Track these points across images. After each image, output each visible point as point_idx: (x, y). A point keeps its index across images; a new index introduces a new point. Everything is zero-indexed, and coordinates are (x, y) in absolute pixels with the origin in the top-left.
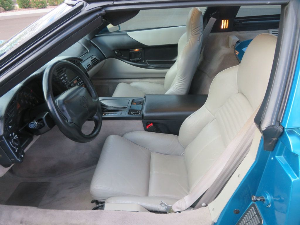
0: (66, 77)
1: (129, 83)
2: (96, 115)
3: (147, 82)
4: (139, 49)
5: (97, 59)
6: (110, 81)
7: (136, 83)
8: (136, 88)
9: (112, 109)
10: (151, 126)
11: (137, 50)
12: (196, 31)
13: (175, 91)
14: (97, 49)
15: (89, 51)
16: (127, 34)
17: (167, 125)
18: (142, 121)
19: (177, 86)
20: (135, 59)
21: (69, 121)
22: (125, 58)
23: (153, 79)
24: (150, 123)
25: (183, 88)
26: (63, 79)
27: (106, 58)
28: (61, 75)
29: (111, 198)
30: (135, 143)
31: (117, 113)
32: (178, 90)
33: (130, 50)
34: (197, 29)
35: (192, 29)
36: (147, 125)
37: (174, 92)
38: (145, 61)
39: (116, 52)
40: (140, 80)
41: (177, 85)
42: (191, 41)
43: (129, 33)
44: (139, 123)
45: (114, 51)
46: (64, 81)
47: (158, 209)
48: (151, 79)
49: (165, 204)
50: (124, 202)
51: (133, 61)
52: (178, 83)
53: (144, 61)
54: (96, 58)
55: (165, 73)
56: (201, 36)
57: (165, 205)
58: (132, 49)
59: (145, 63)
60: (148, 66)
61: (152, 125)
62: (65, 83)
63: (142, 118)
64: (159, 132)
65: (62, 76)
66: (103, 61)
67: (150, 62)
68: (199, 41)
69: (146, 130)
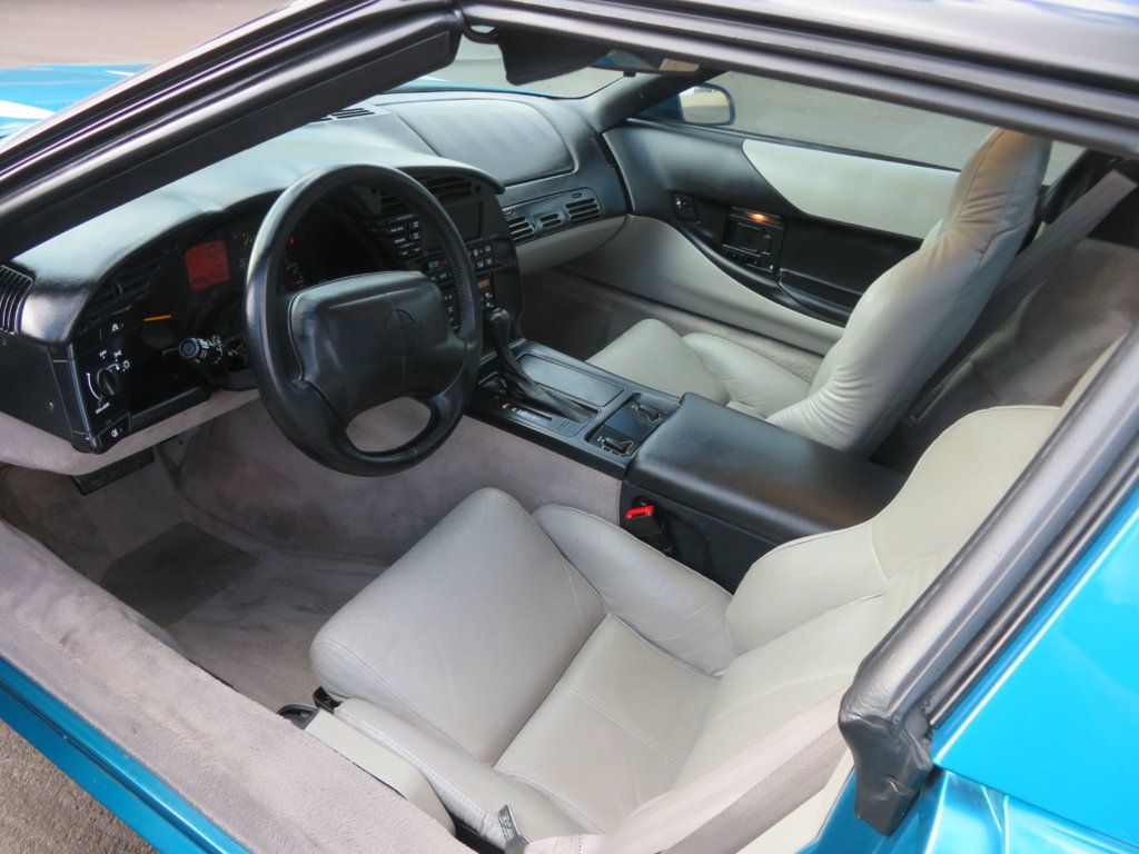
0: (416, 230)
1: (682, 331)
2: (446, 395)
3: (755, 351)
4: (773, 219)
5: (595, 206)
7: (711, 343)
8: (701, 359)
10: (644, 514)
11: (759, 217)
12: (984, 208)
13: (807, 420)
14: (612, 170)
15: (577, 169)
16: (739, 147)
18: (621, 483)
19: (821, 402)
20: (743, 250)
21: (307, 378)
22: (708, 234)
23: (783, 348)
24: (649, 503)
26: (398, 235)
27: (633, 214)
28: (399, 219)
29: (361, 701)
30: (563, 552)
31: (550, 419)
33: (735, 208)
34: (988, 200)
35: (970, 197)
36: (636, 503)
37: (804, 422)
38: (776, 269)
39: (679, 203)
40: (735, 335)
41: (823, 398)
42: (946, 245)
43: (748, 145)
44: (610, 486)
45: (673, 194)
46: (403, 243)
47: (482, 827)
48: (776, 345)
49: (511, 821)
51: (729, 256)
52: (831, 395)
53: (771, 267)
54: (592, 200)
56: (1000, 233)
57: (512, 827)
58: (742, 209)
59: (774, 276)
60: (779, 291)
61: (648, 511)
62: (404, 250)
63: (628, 474)
65: (400, 224)
66: (619, 221)
67: (790, 280)
68: (983, 252)
69: (624, 524)
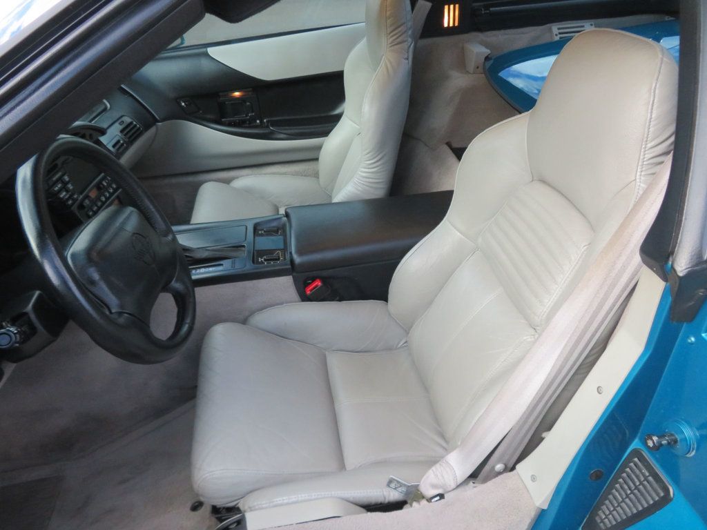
0: (68, 183)
1: (227, 181)
2: (177, 281)
3: (274, 174)
4: (245, 92)
5: (135, 126)
6: (174, 180)
7: (246, 180)
8: (248, 191)
9: (205, 255)
10: (317, 286)
11: (237, 94)
12: (399, 34)
13: (359, 190)
14: (131, 99)
15: (108, 105)
16: (207, 55)
17: (356, 279)
18: (291, 277)
19: (364, 177)
20: (236, 118)
21: (113, 311)
22: (209, 116)
23: (287, 166)
24: (314, 279)
25: (381, 181)
26: (60, 191)
27: (159, 122)
28: (54, 179)
30: (280, 335)
31: (222, 265)
32: (367, 186)
33: (221, 94)
34: (400, 29)
35: (389, 30)
36: (306, 285)
37: (359, 193)
38: (261, 122)
39: (183, 104)
40: (256, 171)
41: (364, 175)
42: (389, 60)
43: (211, 51)
44: (284, 285)
45: (177, 100)
46: (65, 196)
47: (385, 498)
48: (282, 165)
49: (398, 482)
50: (293, 498)
51: (229, 125)
52: (367, 170)
53: (258, 121)
54: (131, 123)
55: (319, 148)
56: (410, 46)
57: (401, 485)
58: (226, 93)
59: (261, 126)
60: (272, 132)
61: (319, 283)
62: (68, 199)
63: (292, 269)
64: (338, 298)
65: (57, 181)
66: (153, 130)
67: (274, 124)
68: (408, 59)
69: (305, 298)
